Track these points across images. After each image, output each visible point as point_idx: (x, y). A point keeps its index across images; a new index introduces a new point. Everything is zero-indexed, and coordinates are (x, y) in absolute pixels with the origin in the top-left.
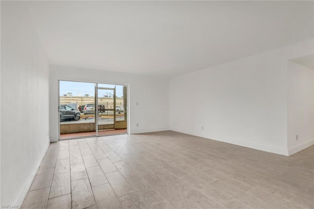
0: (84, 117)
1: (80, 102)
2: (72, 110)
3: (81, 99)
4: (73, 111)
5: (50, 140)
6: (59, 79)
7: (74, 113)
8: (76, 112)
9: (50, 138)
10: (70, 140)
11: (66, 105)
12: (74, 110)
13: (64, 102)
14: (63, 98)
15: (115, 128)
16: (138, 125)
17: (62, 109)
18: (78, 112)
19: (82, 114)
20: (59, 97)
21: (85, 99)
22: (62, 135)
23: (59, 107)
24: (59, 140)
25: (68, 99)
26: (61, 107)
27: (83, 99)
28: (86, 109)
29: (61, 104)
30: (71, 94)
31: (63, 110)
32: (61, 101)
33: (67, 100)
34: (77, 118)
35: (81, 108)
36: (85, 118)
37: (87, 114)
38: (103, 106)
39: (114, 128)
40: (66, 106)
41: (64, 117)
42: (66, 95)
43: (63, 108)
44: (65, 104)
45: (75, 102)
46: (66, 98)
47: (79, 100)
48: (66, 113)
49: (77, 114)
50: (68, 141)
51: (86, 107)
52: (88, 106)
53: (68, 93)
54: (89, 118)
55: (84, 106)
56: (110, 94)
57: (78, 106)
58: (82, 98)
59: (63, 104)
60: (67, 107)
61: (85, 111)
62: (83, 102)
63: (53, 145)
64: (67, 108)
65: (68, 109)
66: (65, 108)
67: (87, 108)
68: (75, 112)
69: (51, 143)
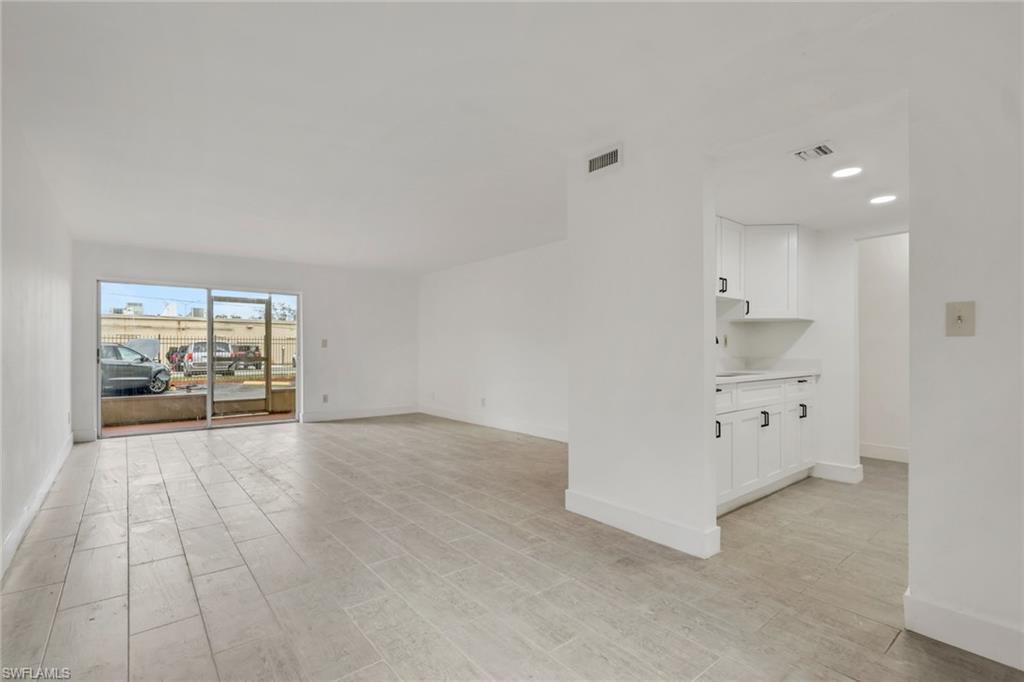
0: (184, 382)
1: (173, 334)
2: (142, 360)
3: (175, 324)
4: (146, 364)
5: (74, 436)
6: (99, 278)
7: (146, 372)
8: (155, 367)
9: (73, 430)
10: (128, 438)
11: (120, 345)
12: (147, 360)
13: (113, 333)
14: (112, 322)
15: (270, 409)
16: (325, 399)
17: (106, 357)
18: (162, 367)
19: (175, 375)
20: (99, 318)
21: (190, 324)
22: (108, 429)
23: (98, 351)
24: (98, 438)
25: (128, 323)
26: (104, 352)
27: (183, 325)
28: (190, 357)
29: (105, 341)
30: (137, 308)
31: (113, 361)
32: (104, 333)
33: (125, 327)
34: (157, 387)
35: (176, 356)
36: (188, 388)
37: (196, 373)
38: (253, 349)
39: (265, 411)
40: (119, 349)
41: (112, 382)
42: (119, 311)
43: (110, 354)
44: (119, 341)
45: (151, 335)
46: (122, 323)
47: (171, 329)
48: (118, 371)
49: (160, 372)
50: (124, 439)
51: (190, 350)
52: (197, 350)
53: (130, 304)
54: (200, 386)
55: (184, 349)
56: (284, 308)
57: (164, 350)
58: (179, 321)
59: (111, 341)
60: (123, 352)
61: (188, 363)
62: (183, 334)
63: (81, 448)
64: (123, 356)
65: (128, 358)
66: (117, 355)
67: (196, 355)
68: (151, 368)
69: (76, 443)
